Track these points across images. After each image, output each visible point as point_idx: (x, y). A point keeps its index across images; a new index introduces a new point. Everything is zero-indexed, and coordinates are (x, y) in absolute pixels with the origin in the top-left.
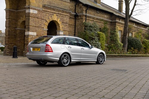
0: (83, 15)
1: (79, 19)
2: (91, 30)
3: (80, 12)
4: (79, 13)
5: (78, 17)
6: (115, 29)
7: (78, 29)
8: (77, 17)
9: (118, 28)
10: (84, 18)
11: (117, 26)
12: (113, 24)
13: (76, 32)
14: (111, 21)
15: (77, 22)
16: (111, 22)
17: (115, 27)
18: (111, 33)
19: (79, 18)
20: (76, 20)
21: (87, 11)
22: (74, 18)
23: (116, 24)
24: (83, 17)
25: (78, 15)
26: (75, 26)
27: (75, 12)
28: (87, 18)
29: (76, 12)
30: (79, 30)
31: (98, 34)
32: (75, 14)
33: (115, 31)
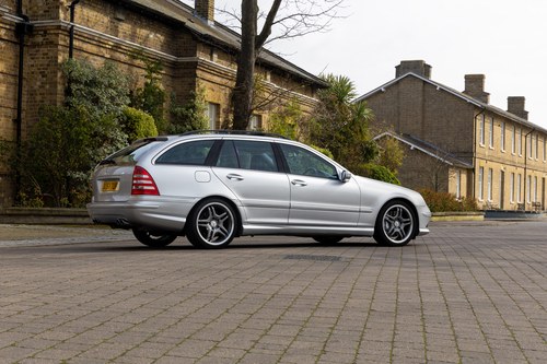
0: (59, 27)
1: (35, 45)
2: (96, 101)
3: (41, 12)
4: (35, 16)
5: (33, 36)
6: (194, 97)
7: (32, 94)
8: (26, 37)
9: (205, 93)
10: (62, 41)
11: (202, 84)
12: (182, 71)
13: (24, 105)
14: (172, 58)
15: (28, 61)
16: (174, 66)
17: (193, 85)
18: (174, 115)
19: (40, 39)
20: (25, 49)
21: (78, 8)
22: (14, 39)
23: (199, 73)
24: (57, 35)
25: (31, 27)
26: (20, 78)
27: (19, 13)
28: (76, 43)
29: (24, 10)
30: (39, 98)
31: (129, 118)
32: (17, 19)
33: (194, 107)
